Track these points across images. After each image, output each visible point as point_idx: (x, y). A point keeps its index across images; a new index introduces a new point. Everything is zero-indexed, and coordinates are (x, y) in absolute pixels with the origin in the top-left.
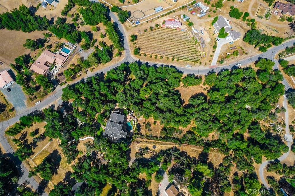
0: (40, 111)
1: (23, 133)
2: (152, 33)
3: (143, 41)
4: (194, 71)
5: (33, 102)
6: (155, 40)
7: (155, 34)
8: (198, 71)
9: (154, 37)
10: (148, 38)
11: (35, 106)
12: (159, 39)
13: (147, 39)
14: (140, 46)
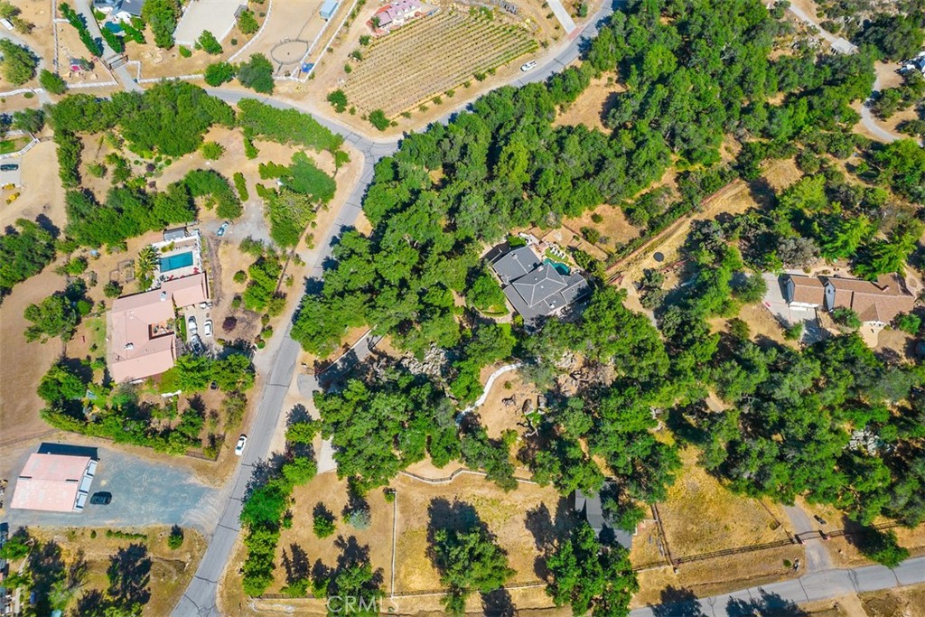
0: (271, 457)
1: (286, 559)
2: (368, 64)
3: (365, 94)
4: (547, 68)
5: (221, 459)
6: (391, 72)
7: (378, 60)
8: (557, 61)
9: (383, 69)
10: (369, 80)
11: (240, 462)
12: (399, 63)
13: (368, 83)
14: (373, 108)
